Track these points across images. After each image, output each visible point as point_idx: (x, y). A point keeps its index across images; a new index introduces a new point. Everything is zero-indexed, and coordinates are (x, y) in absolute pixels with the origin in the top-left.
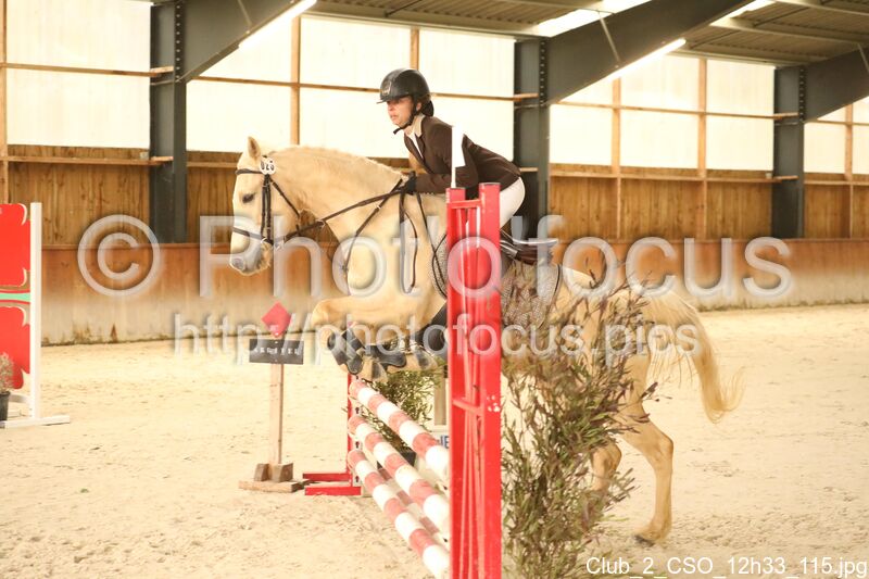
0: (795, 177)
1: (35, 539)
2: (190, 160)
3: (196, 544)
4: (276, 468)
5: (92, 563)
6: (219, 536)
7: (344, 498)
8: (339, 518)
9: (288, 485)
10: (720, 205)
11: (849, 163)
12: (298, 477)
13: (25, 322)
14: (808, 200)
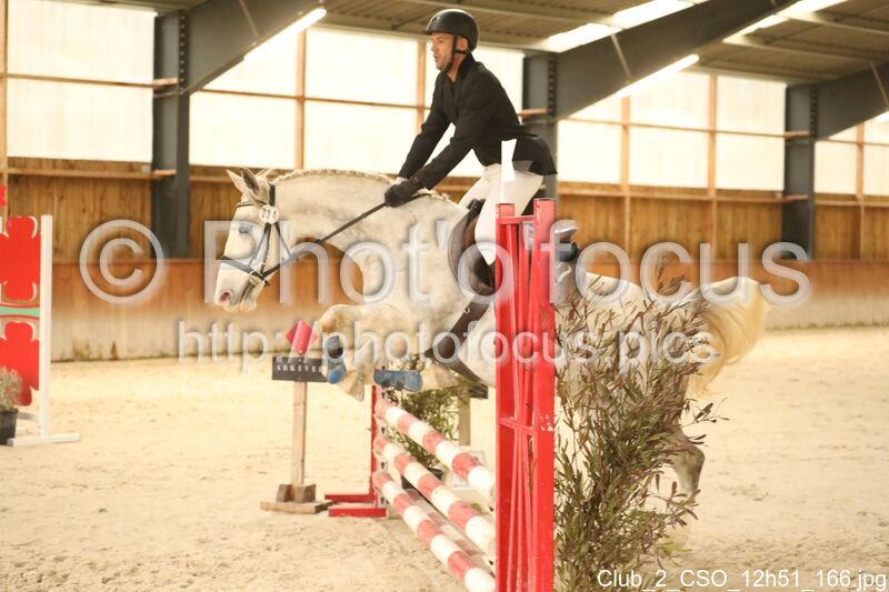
0: (805, 197)
1: (58, 559)
2: (193, 173)
3: (224, 565)
4: (299, 489)
5: (119, 583)
6: (246, 558)
7: (368, 520)
8: (366, 540)
9: (311, 506)
10: (729, 225)
11: (860, 183)
12: (320, 498)
13: (34, 338)
14: (818, 219)
